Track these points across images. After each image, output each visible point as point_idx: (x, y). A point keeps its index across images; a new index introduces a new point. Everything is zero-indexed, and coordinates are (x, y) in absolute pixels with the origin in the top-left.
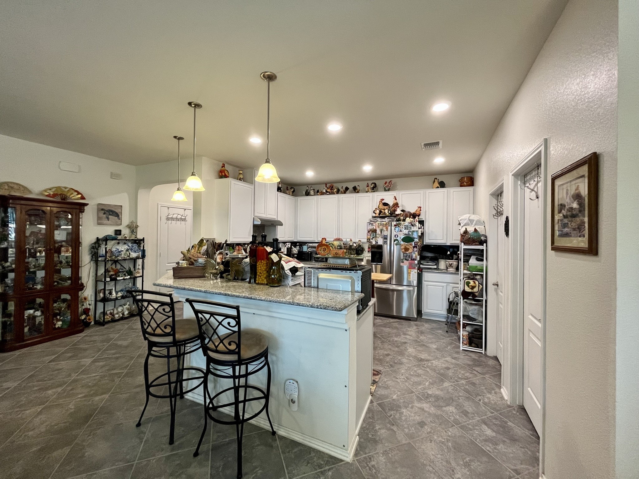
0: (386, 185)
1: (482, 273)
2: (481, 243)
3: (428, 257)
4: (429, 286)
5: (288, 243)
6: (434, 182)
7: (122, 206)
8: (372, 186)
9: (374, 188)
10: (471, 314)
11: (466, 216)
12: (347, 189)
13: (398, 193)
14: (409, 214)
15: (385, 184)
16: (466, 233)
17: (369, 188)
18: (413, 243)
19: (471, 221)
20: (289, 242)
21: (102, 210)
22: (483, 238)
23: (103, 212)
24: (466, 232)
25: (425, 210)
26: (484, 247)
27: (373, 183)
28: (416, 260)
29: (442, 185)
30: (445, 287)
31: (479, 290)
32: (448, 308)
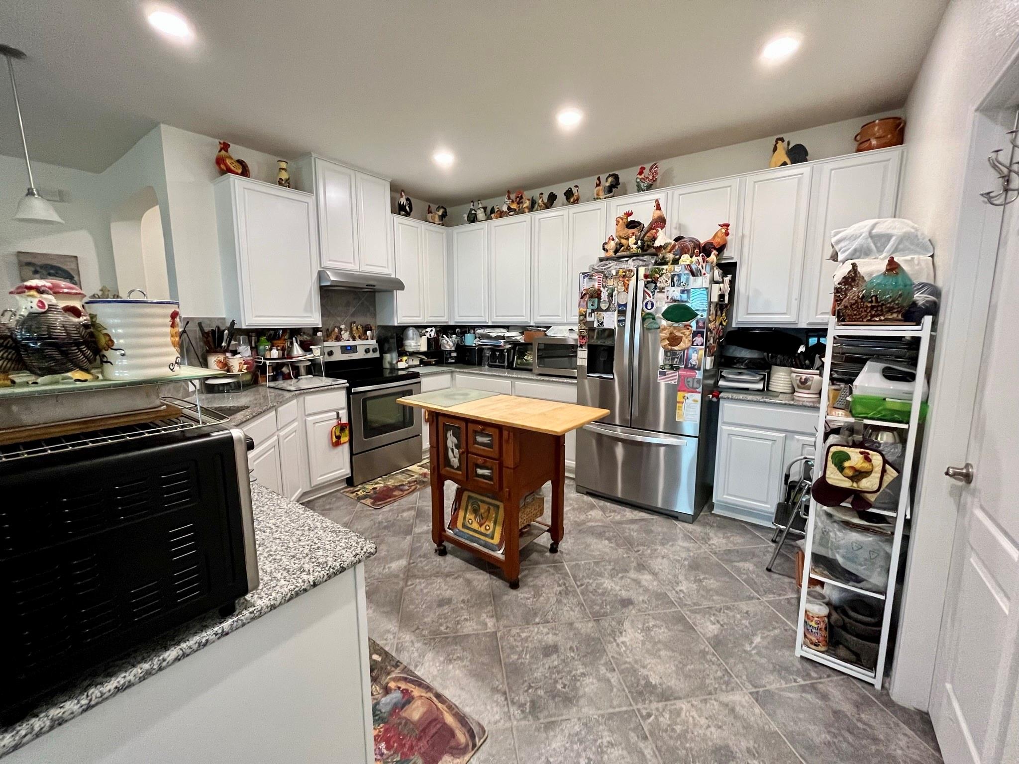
0: (642, 176)
1: (905, 426)
2: (912, 315)
3: (741, 360)
4: (734, 438)
5: (430, 329)
6: (775, 149)
7: (76, 257)
8: (608, 184)
9: (614, 188)
10: (843, 557)
11: (862, 227)
12: (552, 197)
13: (670, 192)
14: (690, 246)
15: (641, 173)
16: (854, 280)
17: (600, 188)
18: (693, 324)
19: (880, 240)
20: (431, 326)
21: (29, 264)
22: (920, 298)
23: (33, 269)
24: (852, 278)
25: (740, 234)
26: (923, 331)
27: (610, 176)
28: (699, 369)
29: (798, 155)
30: (780, 444)
31: (885, 484)
32: (782, 500)
